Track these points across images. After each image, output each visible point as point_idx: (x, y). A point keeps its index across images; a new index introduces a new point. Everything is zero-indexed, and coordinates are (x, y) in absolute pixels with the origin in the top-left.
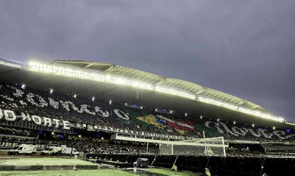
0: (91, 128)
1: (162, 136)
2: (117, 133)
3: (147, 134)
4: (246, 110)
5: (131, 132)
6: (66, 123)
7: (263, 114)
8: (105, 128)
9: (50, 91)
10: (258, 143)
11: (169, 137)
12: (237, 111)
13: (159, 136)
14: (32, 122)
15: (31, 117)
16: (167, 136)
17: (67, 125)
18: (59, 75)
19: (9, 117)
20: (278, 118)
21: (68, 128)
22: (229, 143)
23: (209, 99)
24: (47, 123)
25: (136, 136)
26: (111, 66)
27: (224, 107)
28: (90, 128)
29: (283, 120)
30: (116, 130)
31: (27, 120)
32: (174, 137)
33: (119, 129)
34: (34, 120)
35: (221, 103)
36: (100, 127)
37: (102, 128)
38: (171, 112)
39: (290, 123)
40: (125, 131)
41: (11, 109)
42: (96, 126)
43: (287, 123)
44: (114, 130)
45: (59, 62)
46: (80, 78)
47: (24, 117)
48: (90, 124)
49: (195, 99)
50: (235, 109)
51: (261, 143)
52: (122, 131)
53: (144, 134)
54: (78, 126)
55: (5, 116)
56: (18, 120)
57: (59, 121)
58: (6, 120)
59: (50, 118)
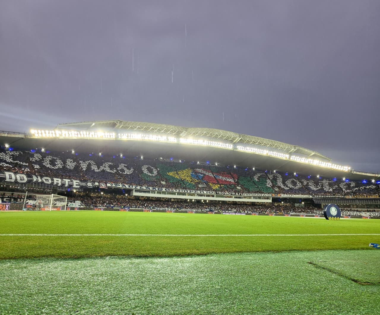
0: (104, 186)
1: (187, 192)
2: (134, 190)
3: (169, 190)
4: (300, 158)
5: (149, 188)
6: (76, 182)
7: (322, 163)
8: (119, 185)
9: (72, 151)
10: (311, 197)
11: (195, 192)
12: (289, 160)
13: (183, 191)
14: (42, 183)
15: (41, 178)
16: (193, 191)
17: (77, 184)
18: (63, 138)
19: (21, 180)
20: (343, 167)
21: (78, 187)
22: (272, 198)
23: (252, 147)
24: (57, 183)
25: (156, 192)
26: (116, 123)
27: (271, 156)
28: (102, 185)
29: (349, 168)
30: (132, 187)
31: (37, 182)
32: (202, 193)
33: (135, 186)
34: (44, 181)
35: (268, 151)
36: (113, 185)
37: (116, 185)
38: (216, 164)
39: (360, 172)
40: (142, 188)
41: (23, 173)
42: (109, 183)
43: (355, 172)
44: (129, 187)
45: (61, 125)
46: (87, 138)
47: (35, 179)
48: (102, 182)
49: (232, 149)
50: (286, 158)
51: (314, 197)
52: (138, 188)
53: (166, 190)
54: (90, 184)
55: (17, 179)
56: (29, 182)
57: (69, 180)
58: (18, 182)
59: (61, 178)
